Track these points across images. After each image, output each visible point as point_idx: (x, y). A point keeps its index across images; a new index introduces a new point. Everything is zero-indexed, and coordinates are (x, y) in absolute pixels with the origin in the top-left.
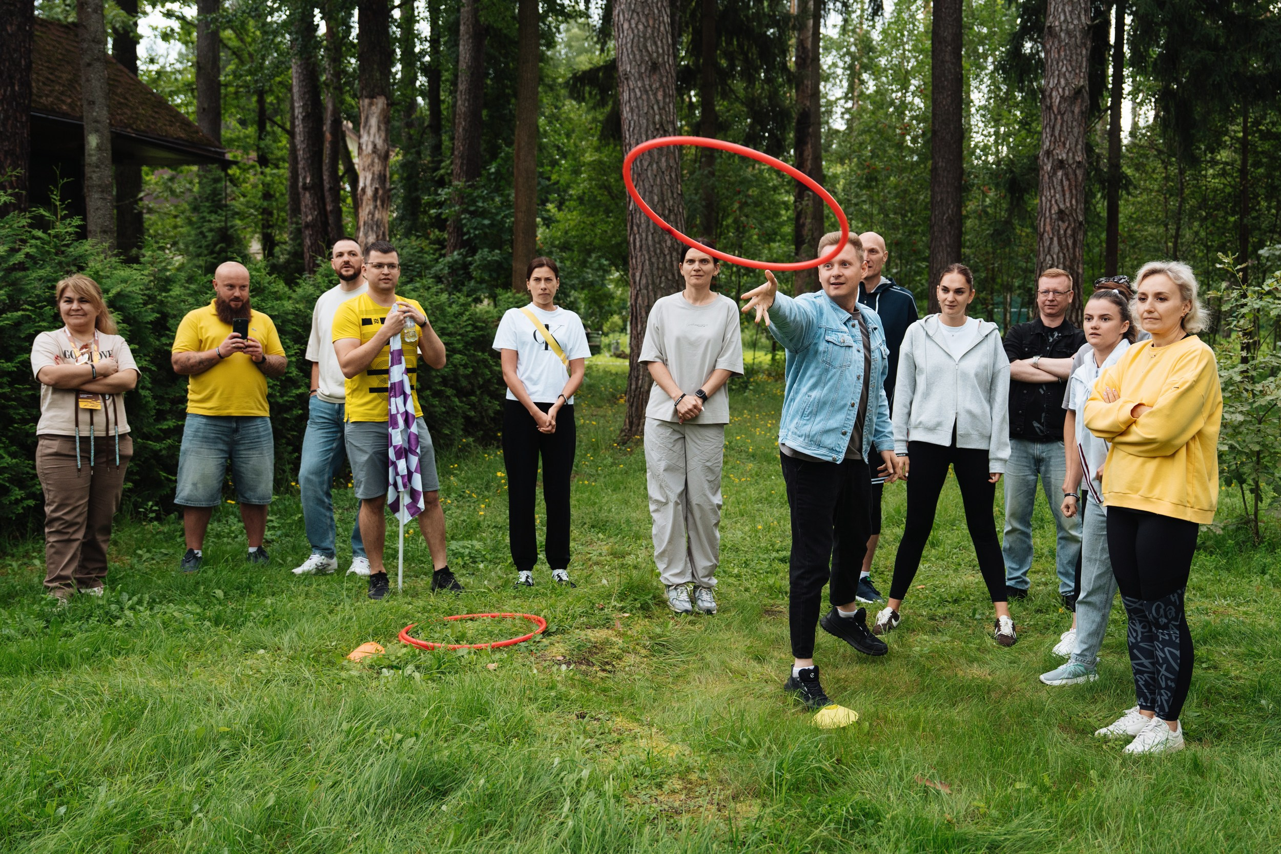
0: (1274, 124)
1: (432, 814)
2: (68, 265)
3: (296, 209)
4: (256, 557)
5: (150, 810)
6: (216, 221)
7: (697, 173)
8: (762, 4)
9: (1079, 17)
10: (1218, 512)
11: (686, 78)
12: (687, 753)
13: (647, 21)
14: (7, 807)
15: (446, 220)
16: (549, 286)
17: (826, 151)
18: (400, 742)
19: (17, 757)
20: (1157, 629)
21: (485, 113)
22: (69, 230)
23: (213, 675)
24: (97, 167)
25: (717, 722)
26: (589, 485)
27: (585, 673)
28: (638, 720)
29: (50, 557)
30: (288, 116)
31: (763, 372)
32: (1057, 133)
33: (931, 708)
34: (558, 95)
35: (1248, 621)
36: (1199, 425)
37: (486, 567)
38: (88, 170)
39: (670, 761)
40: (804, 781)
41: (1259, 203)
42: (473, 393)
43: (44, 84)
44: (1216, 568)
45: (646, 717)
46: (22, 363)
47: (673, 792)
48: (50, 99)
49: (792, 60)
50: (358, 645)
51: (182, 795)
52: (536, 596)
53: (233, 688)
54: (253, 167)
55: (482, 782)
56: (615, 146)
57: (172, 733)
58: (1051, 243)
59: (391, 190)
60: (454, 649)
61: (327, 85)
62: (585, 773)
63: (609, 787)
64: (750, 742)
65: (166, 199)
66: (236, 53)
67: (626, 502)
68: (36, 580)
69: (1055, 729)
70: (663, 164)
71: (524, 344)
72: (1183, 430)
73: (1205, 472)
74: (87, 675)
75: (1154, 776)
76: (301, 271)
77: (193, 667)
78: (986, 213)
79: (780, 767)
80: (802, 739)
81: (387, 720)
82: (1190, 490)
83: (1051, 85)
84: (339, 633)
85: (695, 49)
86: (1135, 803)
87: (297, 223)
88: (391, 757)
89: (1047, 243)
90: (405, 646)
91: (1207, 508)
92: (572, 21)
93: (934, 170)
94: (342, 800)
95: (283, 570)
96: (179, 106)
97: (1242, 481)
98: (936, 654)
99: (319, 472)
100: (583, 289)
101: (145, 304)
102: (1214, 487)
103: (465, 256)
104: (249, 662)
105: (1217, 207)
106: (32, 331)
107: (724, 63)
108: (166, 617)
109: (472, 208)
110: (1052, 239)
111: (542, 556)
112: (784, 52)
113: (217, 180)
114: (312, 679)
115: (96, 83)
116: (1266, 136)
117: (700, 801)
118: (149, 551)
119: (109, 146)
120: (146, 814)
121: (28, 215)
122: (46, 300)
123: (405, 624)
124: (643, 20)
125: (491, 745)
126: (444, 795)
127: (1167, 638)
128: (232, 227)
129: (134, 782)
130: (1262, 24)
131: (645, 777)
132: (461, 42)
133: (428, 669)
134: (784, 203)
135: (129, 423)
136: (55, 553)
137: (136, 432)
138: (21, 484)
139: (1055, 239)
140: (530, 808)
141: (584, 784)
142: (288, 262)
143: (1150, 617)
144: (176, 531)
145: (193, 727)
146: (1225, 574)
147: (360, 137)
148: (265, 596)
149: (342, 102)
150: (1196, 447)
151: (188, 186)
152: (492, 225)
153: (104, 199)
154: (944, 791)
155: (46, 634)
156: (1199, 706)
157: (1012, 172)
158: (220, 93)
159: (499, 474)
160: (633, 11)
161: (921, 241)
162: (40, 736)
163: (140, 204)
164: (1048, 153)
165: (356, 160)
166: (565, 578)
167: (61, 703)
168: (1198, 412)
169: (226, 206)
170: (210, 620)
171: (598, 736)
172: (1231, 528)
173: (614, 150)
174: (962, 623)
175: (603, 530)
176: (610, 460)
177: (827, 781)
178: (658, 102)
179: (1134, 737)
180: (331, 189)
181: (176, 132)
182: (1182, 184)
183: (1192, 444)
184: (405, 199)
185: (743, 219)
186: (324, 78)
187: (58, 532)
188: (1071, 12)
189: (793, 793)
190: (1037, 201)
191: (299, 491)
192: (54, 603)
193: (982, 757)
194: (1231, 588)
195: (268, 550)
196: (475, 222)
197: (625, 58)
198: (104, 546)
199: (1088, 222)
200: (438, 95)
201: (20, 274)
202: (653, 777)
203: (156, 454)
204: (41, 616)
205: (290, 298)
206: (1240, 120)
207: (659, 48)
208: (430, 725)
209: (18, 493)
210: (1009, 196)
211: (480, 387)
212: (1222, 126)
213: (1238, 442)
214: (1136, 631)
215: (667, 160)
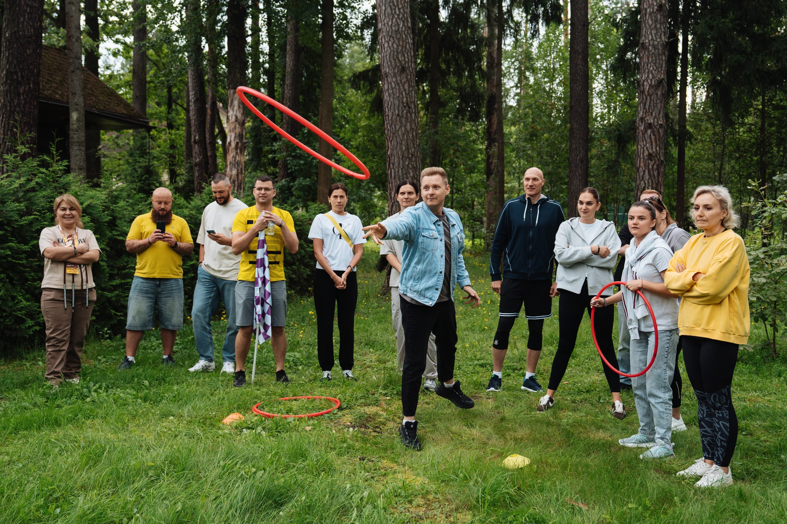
0: (781, 100)
1: (275, 517)
2: (60, 188)
3: (189, 155)
4: (167, 361)
5: (109, 511)
6: (143, 162)
7: (427, 132)
8: (467, 31)
9: (661, 37)
10: (750, 338)
11: (421, 76)
12: (426, 482)
13: (399, 42)
14: (27, 508)
15: (278, 161)
16: (342, 200)
17: (505, 119)
18: (255, 473)
19: (31, 478)
20: (715, 410)
21: (301, 97)
22: (61, 168)
23: (143, 432)
24: (77, 131)
25: (444, 464)
26: (364, 319)
27: (364, 433)
28: (396, 462)
29: (49, 360)
30: (185, 100)
31: (467, 251)
32: (647, 107)
33: (574, 457)
34: (344, 87)
35: (771, 406)
36: (735, 283)
37: (303, 368)
38: (71, 132)
39: (416, 487)
40: (498, 501)
41: (772, 148)
42: (294, 264)
43: (46, 83)
44: (749, 373)
45: (401, 460)
46: (33, 246)
47: (419, 506)
48: (50, 92)
49: (484, 64)
50: (228, 415)
51: (127, 503)
52: (334, 386)
53: (155, 439)
54: (164, 130)
55: (304, 498)
56: (379, 116)
57: (121, 465)
58: (644, 174)
59: (246, 143)
60: (286, 418)
61: (209, 82)
62: (366, 494)
63: (381, 502)
64: (465, 476)
65: (114, 149)
66: (155, 64)
67: (386, 330)
68: (40, 374)
69: (652, 471)
70: (408, 127)
71: (327, 235)
72: (726, 288)
73: (741, 312)
74: (71, 430)
75: (715, 502)
76: (193, 191)
77: (131, 427)
78: (603, 155)
79: (483, 492)
80: (496, 475)
81: (247, 460)
82: (732, 324)
83: (643, 78)
84: (217, 407)
85: (426, 58)
86: (704, 518)
87: (190, 163)
88: (250, 482)
89: (641, 174)
90: (256, 416)
91: (743, 334)
92: (353, 42)
93: (571, 130)
94: (221, 508)
95: (183, 369)
96: (121, 94)
97: (765, 319)
98: (577, 424)
99: (203, 311)
100: (358, 201)
101: (103, 211)
102: (747, 322)
103: (289, 182)
104: (164, 424)
105: (746, 151)
106: (39, 227)
107: (443, 66)
108: (115, 396)
109: (293, 154)
110: (644, 171)
111: (337, 362)
112: (480, 60)
113: (144, 138)
114: (202, 434)
115: (77, 83)
116: (777, 107)
117: (435, 512)
118: (104, 357)
119: (84, 119)
120: (106, 514)
121: (37, 159)
122: (47, 209)
123: (255, 403)
124: (397, 41)
125: (309, 476)
126: (281, 506)
127: (721, 415)
128: (152, 165)
129: (99, 494)
130: (774, 39)
131: (402, 497)
132: (288, 56)
133: (270, 430)
134: (480, 150)
135: (94, 281)
136: (51, 358)
137: (98, 287)
138: (31, 317)
139: (647, 171)
140: (333, 514)
141: (365, 500)
142: (184, 186)
143: (710, 403)
144: (120, 345)
145: (133, 463)
146: (755, 377)
147: (228, 112)
148: (173, 384)
149: (217, 91)
150: (734, 297)
151: (127, 141)
152: (305, 164)
153: (80, 150)
154: (584, 508)
155: (47, 406)
156: (742, 458)
157: (619, 130)
158: (146, 87)
159: (310, 312)
160: (390, 36)
161: (563, 173)
162: (45, 466)
163: (99, 152)
164: (642, 119)
165: (225, 125)
166: (351, 375)
167: (56, 447)
168: (735, 276)
169: (149, 153)
170: (141, 399)
171: (372, 471)
172: (758, 348)
173: (378, 118)
174: (592, 405)
175: (372, 346)
176: (376, 304)
177: (512, 501)
178: (405, 90)
179: (701, 477)
180: (210, 143)
181: (121, 110)
182: (724, 137)
183: (732, 296)
184: (253, 148)
185: (455, 160)
186: (206, 77)
187: (53, 346)
188: (656, 34)
189: (492, 508)
190: (635, 147)
191: (191, 322)
192: (51, 387)
193: (607, 487)
194: (759, 385)
195: (174, 357)
196: (295, 162)
197: (385, 64)
198: (80, 354)
199: (666, 161)
200: (273, 87)
201: (32, 194)
202: (406, 497)
203: (109, 300)
204: (43, 395)
205: (187, 207)
206: (760, 98)
207: (405, 58)
208: (272, 463)
209: (30, 322)
210: (617, 145)
211: (298, 260)
212: (748, 102)
213: (762, 295)
214: (703, 410)
215: (410, 125)
